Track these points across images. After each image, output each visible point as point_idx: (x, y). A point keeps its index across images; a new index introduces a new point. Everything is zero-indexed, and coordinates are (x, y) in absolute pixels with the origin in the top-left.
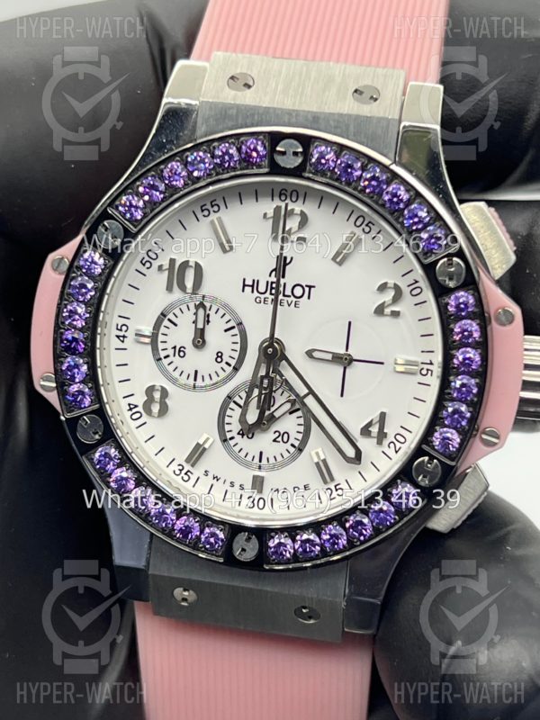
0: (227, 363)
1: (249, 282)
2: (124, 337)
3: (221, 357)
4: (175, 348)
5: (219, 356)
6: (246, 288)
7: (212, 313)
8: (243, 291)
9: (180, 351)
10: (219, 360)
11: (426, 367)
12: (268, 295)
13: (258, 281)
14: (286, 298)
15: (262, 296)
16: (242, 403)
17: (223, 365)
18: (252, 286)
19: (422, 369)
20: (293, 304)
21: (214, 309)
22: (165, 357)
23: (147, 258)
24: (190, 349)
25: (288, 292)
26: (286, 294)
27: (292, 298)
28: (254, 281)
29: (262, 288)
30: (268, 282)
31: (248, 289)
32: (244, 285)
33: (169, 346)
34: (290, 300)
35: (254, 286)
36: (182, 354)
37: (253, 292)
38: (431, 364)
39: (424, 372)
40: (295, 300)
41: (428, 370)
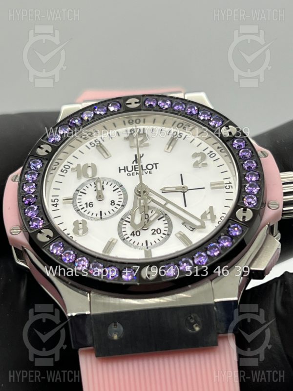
0: (117, 204)
1: (122, 168)
2: (57, 204)
3: (114, 202)
4: (86, 204)
5: (113, 202)
6: (121, 171)
7: (105, 185)
8: (120, 172)
9: (89, 205)
10: (113, 204)
11: (228, 185)
12: (134, 171)
13: (127, 167)
14: (144, 171)
15: (131, 173)
16: (129, 220)
17: (116, 206)
18: (125, 169)
19: (226, 186)
20: (148, 173)
21: (105, 183)
22: (82, 209)
23: (64, 169)
24: (95, 202)
25: (144, 168)
26: (144, 169)
27: (147, 170)
28: (125, 167)
29: (130, 169)
30: (132, 166)
31: (122, 171)
32: (120, 170)
33: (83, 203)
34: (146, 171)
35: (126, 169)
36: (91, 206)
37: (125, 172)
38: (230, 183)
39: (228, 187)
40: (149, 171)
41: (229, 186)
